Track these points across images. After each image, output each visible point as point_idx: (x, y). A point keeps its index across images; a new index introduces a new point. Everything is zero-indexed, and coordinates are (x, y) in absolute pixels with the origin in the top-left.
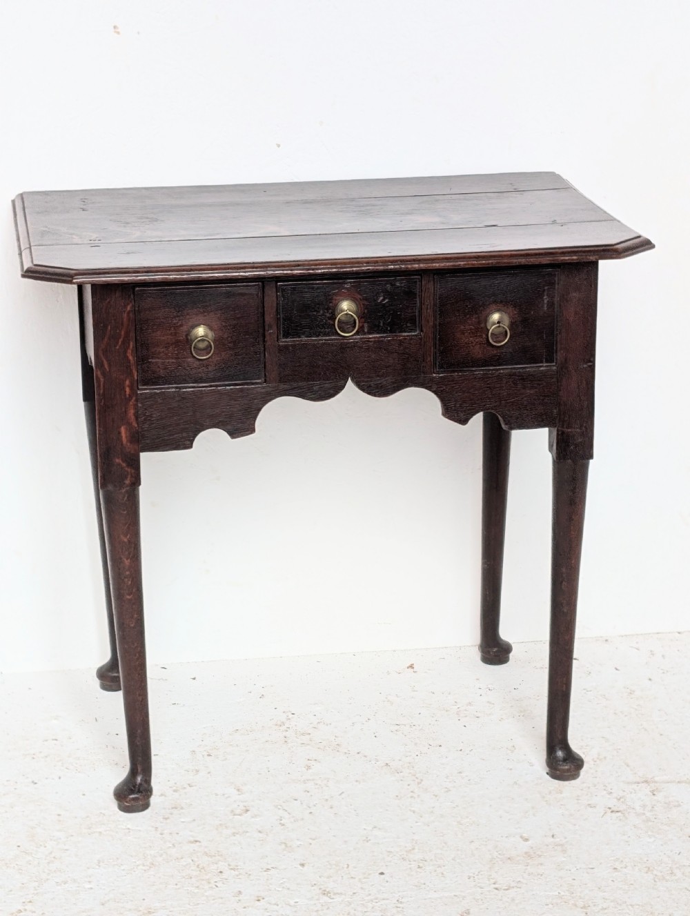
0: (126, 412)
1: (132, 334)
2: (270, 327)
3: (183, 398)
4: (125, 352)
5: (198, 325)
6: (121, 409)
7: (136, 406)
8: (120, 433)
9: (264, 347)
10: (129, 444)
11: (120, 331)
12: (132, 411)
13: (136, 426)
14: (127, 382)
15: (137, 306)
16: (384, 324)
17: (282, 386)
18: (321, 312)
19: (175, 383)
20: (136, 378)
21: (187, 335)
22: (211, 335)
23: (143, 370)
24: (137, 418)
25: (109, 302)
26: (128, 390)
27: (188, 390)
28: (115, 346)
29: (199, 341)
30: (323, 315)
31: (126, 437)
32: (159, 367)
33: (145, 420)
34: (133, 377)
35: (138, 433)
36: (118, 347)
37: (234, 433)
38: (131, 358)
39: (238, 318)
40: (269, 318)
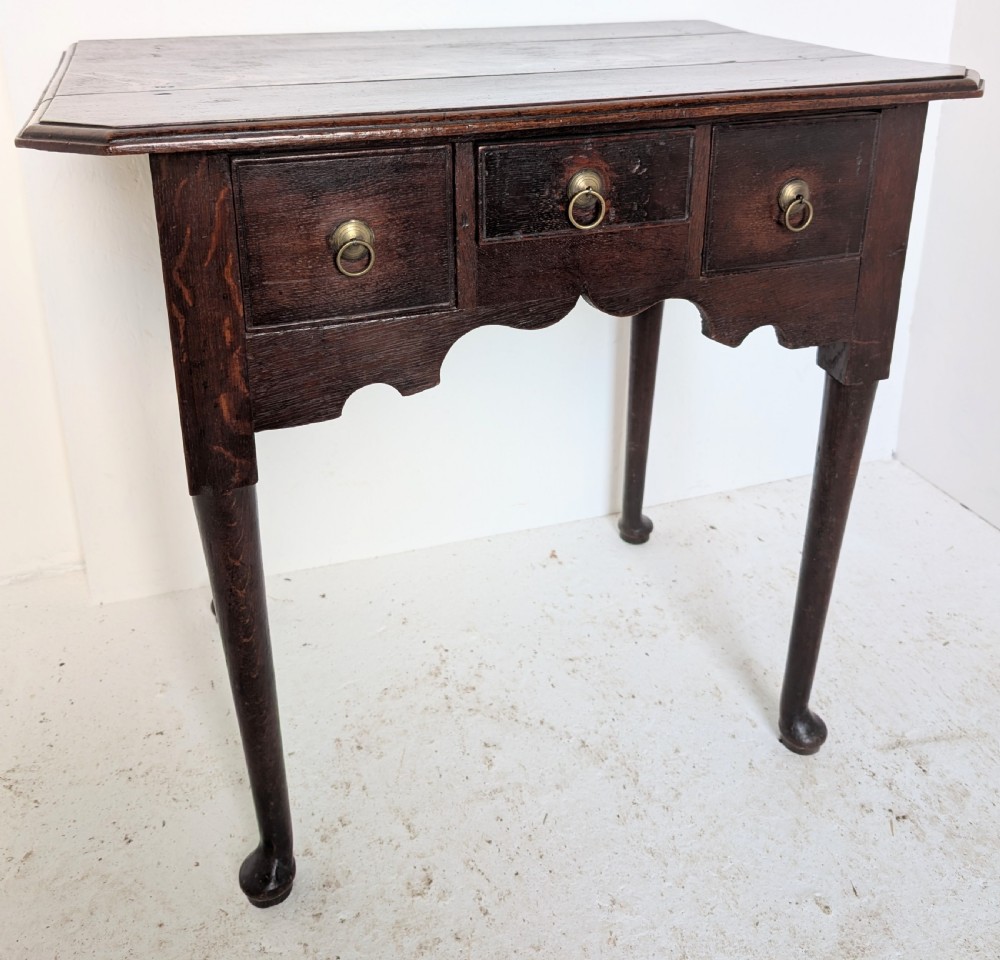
0: (226, 370)
1: (231, 241)
2: (464, 217)
3: (324, 340)
4: (220, 270)
5: (347, 221)
6: (218, 367)
7: (244, 361)
8: (217, 405)
9: (455, 249)
10: (234, 421)
11: (210, 235)
12: (238, 368)
13: (246, 391)
14: (227, 321)
15: (236, 189)
16: (639, 207)
17: (483, 310)
18: (547, 193)
19: (310, 318)
20: (242, 315)
21: (328, 237)
22: (367, 234)
23: (252, 298)
24: (246, 379)
25: (185, 186)
26: (228, 334)
27: (332, 327)
28: (201, 263)
29: (348, 247)
30: (549, 197)
31: (229, 410)
32: (281, 293)
33: (260, 380)
34: (237, 312)
35: (248, 401)
36: (206, 264)
37: (407, 388)
38: (230, 281)
39: (414, 206)
40: (464, 204)
